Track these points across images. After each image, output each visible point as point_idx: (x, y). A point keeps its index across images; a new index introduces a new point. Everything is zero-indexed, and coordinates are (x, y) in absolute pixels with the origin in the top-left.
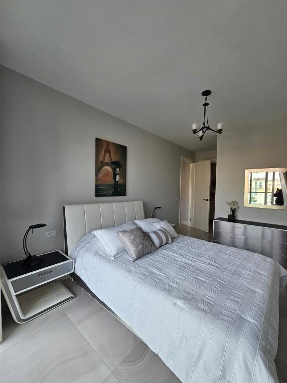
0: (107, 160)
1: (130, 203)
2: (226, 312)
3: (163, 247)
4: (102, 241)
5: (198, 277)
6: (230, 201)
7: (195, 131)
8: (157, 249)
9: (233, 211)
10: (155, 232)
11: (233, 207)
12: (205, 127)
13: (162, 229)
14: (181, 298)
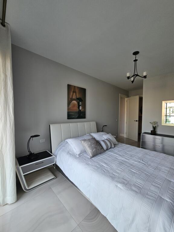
0: (74, 97)
1: (88, 123)
2: (151, 193)
3: (109, 150)
4: (71, 145)
5: (131, 170)
7: (129, 78)
8: (105, 151)
9: (154, 128)
10: (103, 141)
11: (154, 126)
12: (135, 75)
13: (108, 139)
14: (121, 183)
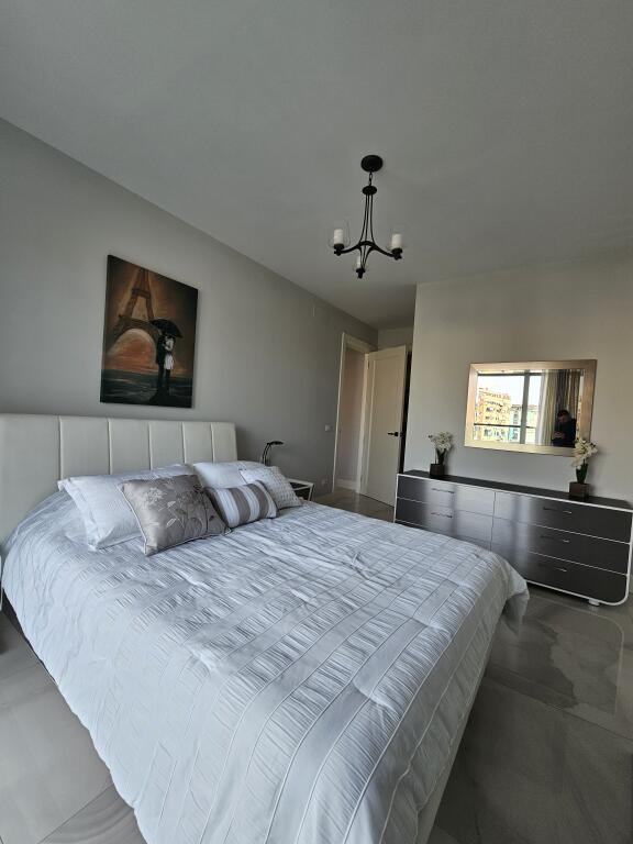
0: (139, 312)
1: (201, 426)
2: (322, 679)
3: (250, 526)
4: (79, 504)
5: (294, 592)
6: (436, 433)
7: (339, 249)
8: (228, 527)
9: (442, 456)
10: (234, 491)
11: (442, 447)
12: (366, 243)
13: (259, 485)
